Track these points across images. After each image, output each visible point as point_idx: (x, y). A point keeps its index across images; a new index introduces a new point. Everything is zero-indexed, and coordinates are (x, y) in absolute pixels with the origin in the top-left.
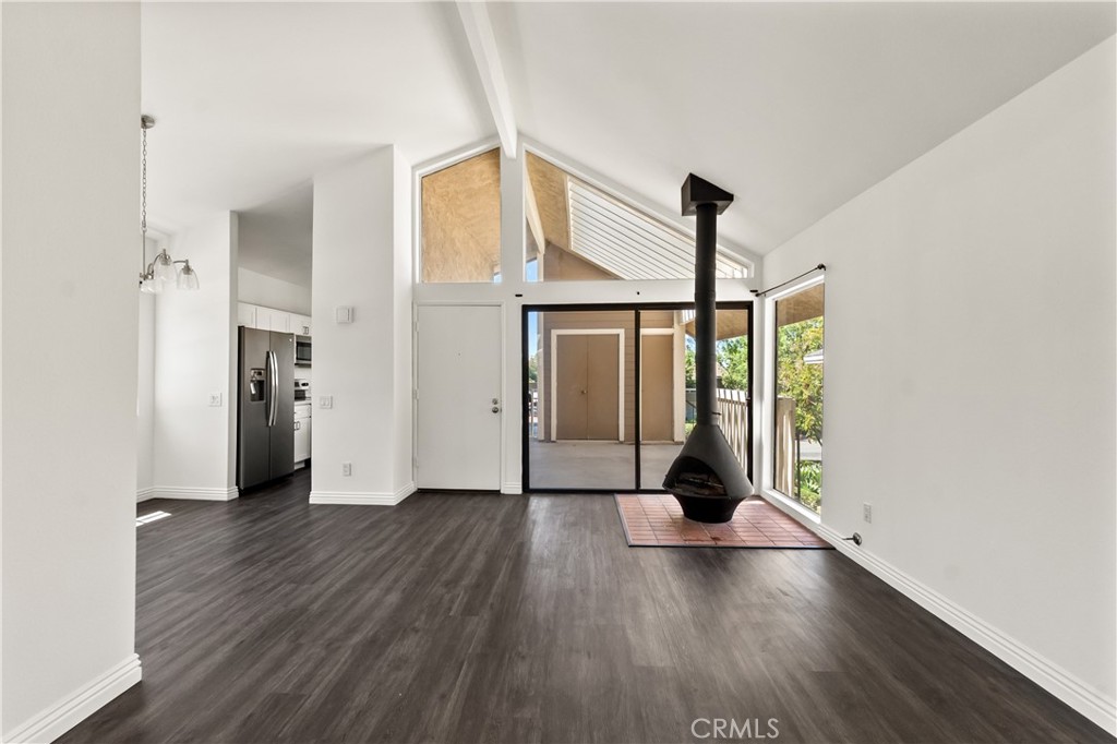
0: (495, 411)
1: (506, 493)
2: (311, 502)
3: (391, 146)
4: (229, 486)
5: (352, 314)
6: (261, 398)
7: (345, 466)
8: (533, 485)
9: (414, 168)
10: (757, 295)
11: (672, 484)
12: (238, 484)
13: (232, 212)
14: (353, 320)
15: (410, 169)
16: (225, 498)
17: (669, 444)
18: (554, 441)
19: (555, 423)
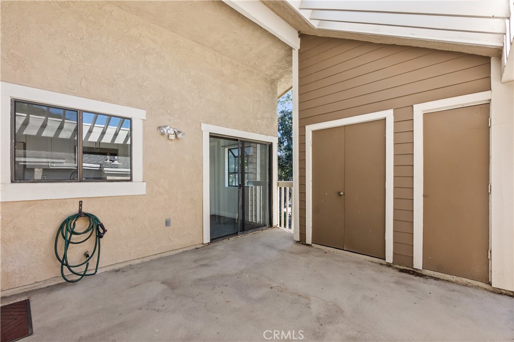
17: (477, 287)
18: (308, 245)
19: (311, 225)
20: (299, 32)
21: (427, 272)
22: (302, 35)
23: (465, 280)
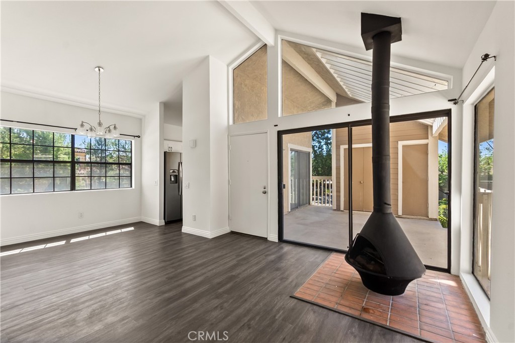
0: (265, 193)
1: (270, 240)
2: (182, 231)
3: (209, 56)
4: (160, 220)
5: (195, 143)
6: (176, 183)
7: (193, 216)
8: (285, 237)
9: (228, 66)
10: (455, 103)
11: (352, 256)
12: (164, 219)
13: (160, 103)
14: (196, 146)
15: (226, 67)
16: (158, 225)
17: (424, 219)
18: (342, 211)
19: (343, 200)
20: (337, 94)
21: (404, 216)
22: (338, 95)
23: (419, 217)
